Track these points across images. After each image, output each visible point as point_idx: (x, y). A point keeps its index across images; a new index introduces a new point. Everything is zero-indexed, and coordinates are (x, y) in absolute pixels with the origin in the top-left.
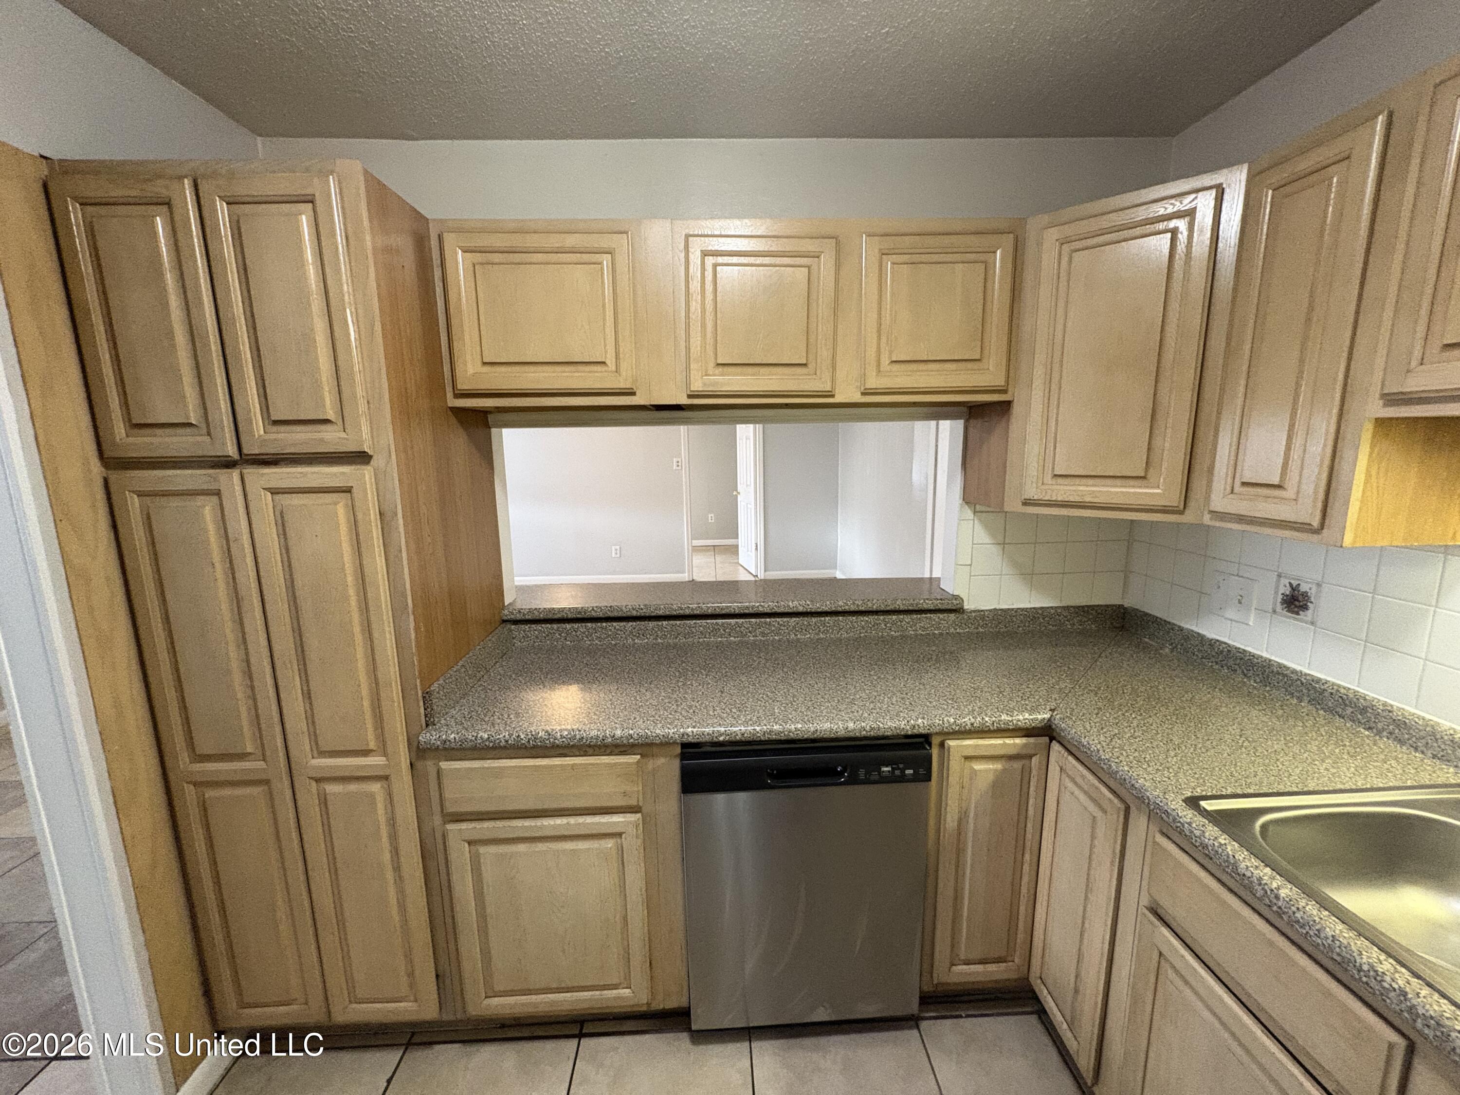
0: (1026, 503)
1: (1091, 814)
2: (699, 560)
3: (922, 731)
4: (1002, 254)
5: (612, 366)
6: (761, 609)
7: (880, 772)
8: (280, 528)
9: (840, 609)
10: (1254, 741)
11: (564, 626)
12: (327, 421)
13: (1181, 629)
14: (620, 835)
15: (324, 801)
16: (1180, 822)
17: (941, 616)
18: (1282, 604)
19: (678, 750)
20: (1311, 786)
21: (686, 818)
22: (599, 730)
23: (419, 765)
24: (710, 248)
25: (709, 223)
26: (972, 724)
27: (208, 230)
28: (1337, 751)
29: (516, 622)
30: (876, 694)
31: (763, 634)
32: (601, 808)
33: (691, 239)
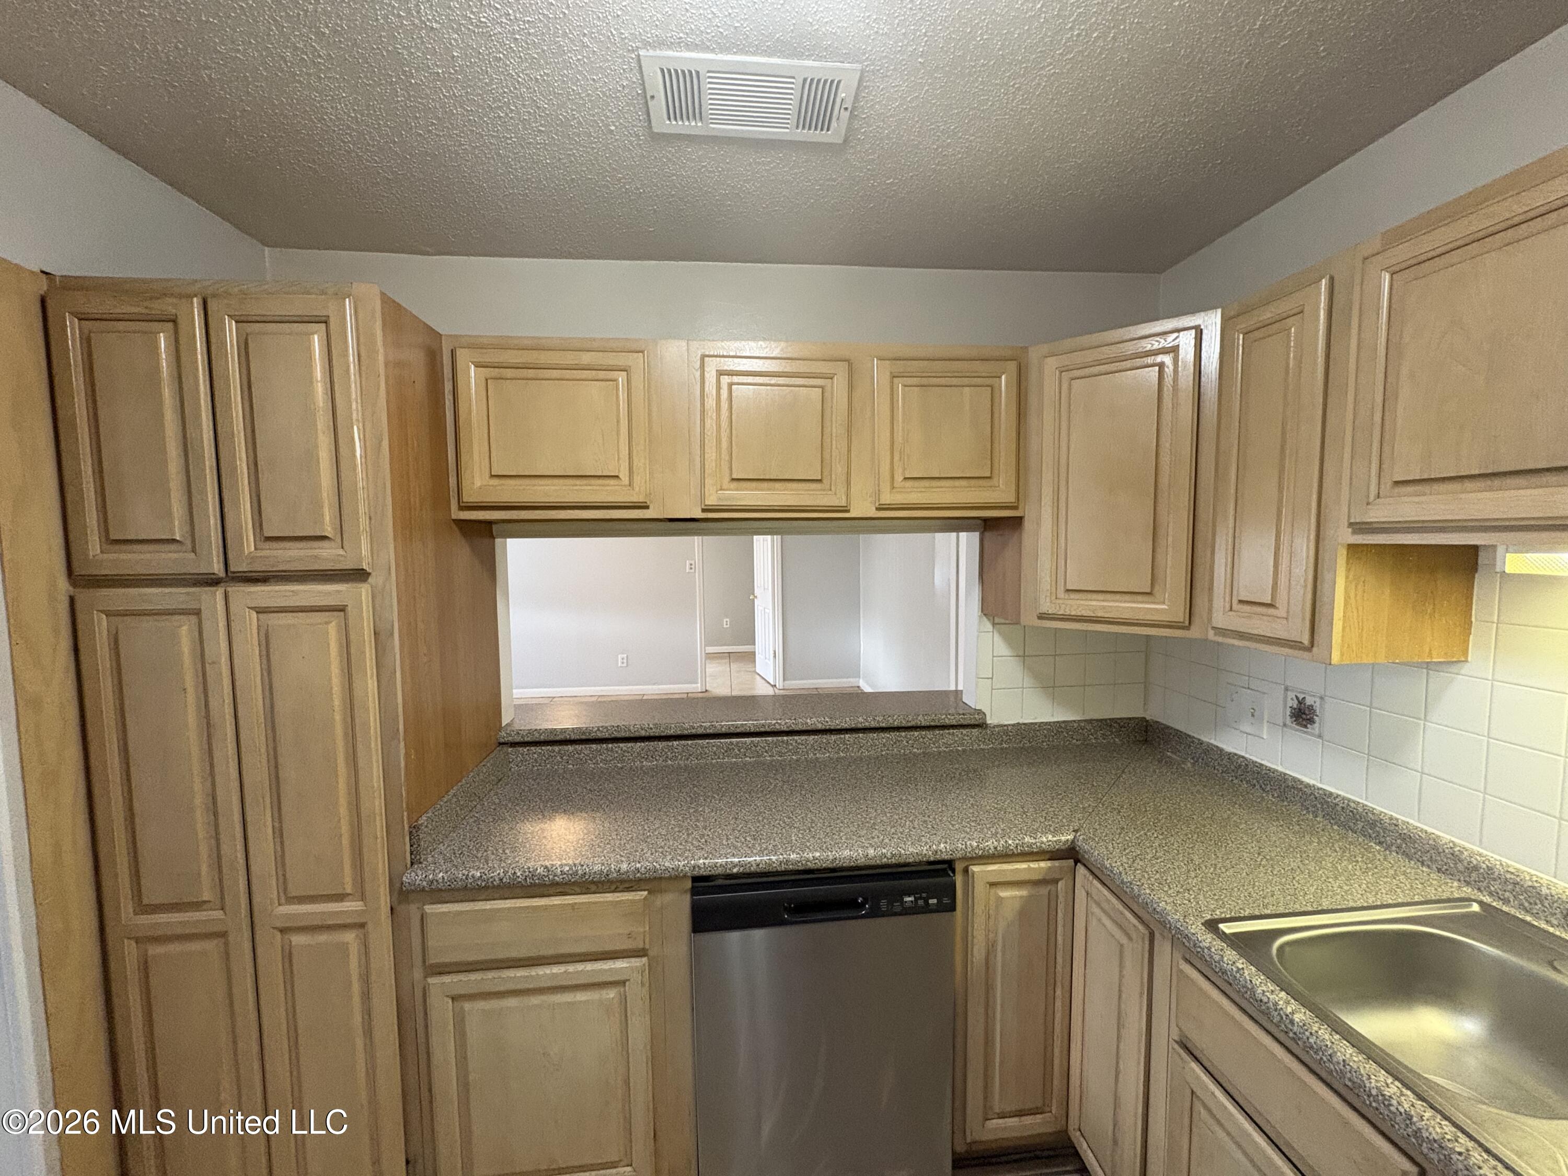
0: (1042, 617)
1: (1119, 942)
2: (713, 668)
3: (945, 857)
4: (1006, 378)
5: (625, 479)
6: (778, 727)
7: (902, 902)
8: (263, 648)
9: (860, 726)
10: (1272, 859)
11: (566, 748)
12: (324, 538)
13: (1201, 743)
14: (623, 983)
15: (288, 956)
16: (1200, 947)
17: (964, 732)
18: (1291, 717)
19: (689, 884)
20: (1326, 904)
21: (696, 959)
22: (603, 864)
23: (402, 909)
24: (726, 368)
25: (726, 344)
26: (996, 848)
27: (213, 348)
28: (1350, 867)
29: (514, 744)
30: (897, 817)
31: (780, 754)
32: (603, 953)
33: (706, 359)
